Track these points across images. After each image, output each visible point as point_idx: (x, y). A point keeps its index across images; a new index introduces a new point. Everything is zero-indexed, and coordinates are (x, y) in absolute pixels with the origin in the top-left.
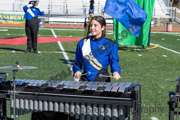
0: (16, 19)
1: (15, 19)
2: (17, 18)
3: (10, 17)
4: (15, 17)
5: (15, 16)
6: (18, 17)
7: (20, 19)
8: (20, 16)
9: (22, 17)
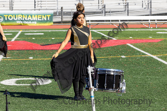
0: (41, 20)
3: (32, 18)
5: (39, 16)
6: (43, 17)
7: (45, 19)
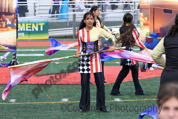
0: (30, 30)
1: (27, 30)
2: (30, 27)
4: (27, 27)
5: (27, 25)
6: (33, 25)
7: (37, 29)
8: (37, 25)
9: (39, 27)
